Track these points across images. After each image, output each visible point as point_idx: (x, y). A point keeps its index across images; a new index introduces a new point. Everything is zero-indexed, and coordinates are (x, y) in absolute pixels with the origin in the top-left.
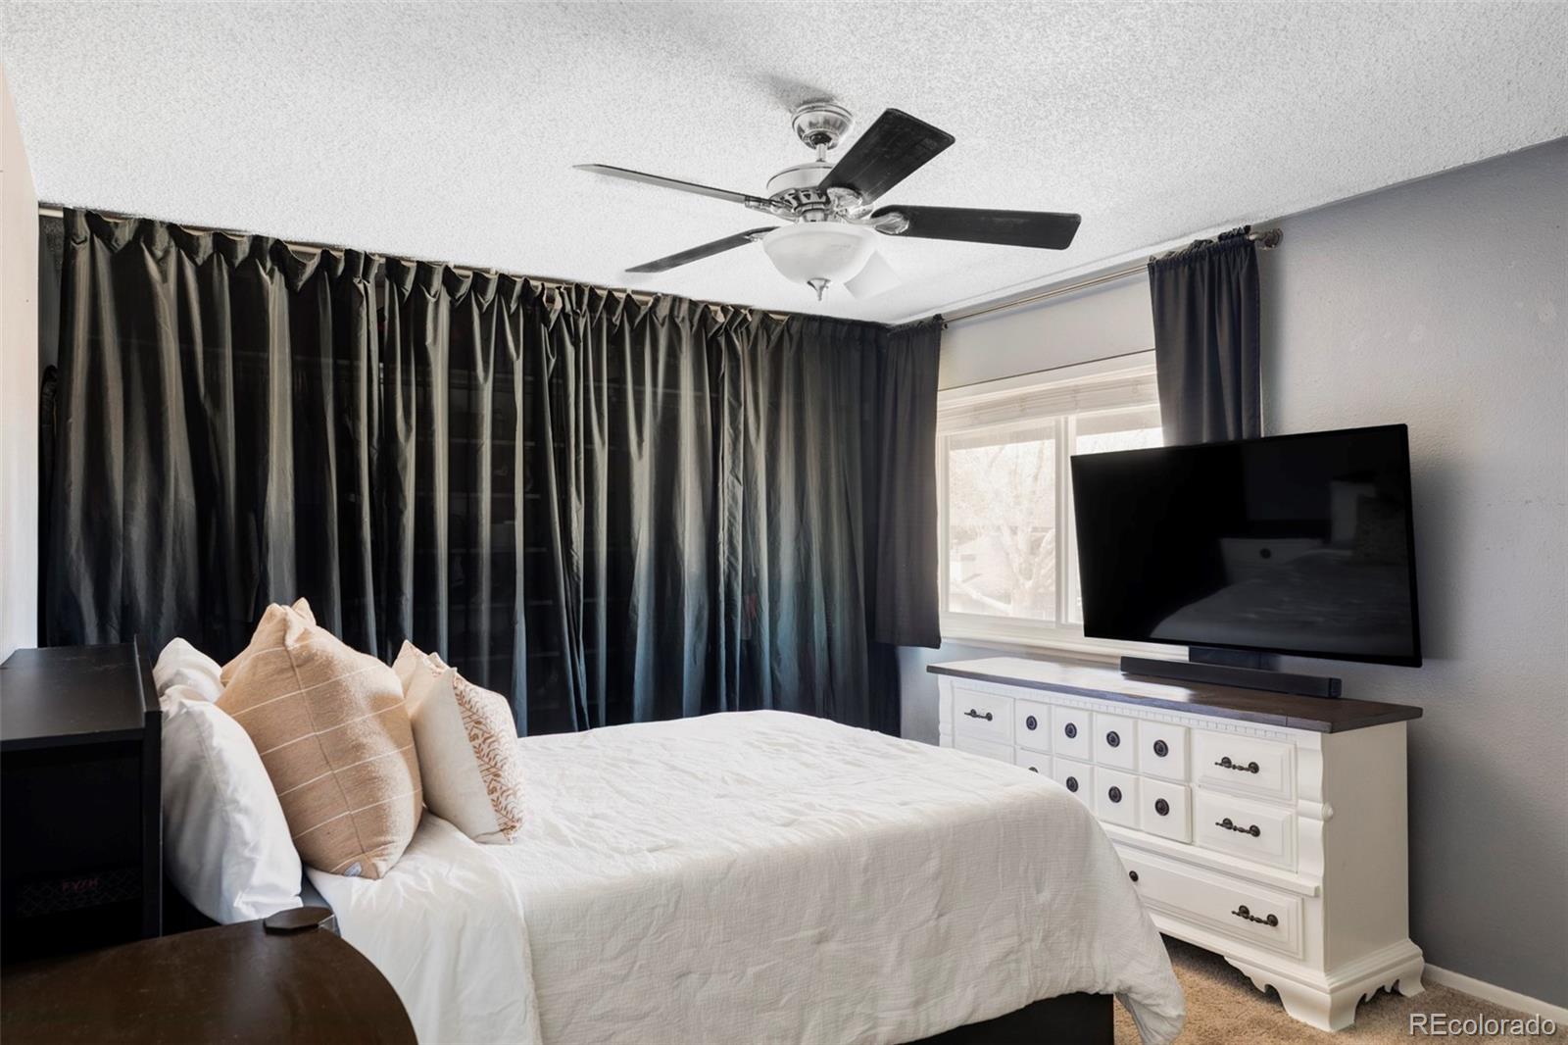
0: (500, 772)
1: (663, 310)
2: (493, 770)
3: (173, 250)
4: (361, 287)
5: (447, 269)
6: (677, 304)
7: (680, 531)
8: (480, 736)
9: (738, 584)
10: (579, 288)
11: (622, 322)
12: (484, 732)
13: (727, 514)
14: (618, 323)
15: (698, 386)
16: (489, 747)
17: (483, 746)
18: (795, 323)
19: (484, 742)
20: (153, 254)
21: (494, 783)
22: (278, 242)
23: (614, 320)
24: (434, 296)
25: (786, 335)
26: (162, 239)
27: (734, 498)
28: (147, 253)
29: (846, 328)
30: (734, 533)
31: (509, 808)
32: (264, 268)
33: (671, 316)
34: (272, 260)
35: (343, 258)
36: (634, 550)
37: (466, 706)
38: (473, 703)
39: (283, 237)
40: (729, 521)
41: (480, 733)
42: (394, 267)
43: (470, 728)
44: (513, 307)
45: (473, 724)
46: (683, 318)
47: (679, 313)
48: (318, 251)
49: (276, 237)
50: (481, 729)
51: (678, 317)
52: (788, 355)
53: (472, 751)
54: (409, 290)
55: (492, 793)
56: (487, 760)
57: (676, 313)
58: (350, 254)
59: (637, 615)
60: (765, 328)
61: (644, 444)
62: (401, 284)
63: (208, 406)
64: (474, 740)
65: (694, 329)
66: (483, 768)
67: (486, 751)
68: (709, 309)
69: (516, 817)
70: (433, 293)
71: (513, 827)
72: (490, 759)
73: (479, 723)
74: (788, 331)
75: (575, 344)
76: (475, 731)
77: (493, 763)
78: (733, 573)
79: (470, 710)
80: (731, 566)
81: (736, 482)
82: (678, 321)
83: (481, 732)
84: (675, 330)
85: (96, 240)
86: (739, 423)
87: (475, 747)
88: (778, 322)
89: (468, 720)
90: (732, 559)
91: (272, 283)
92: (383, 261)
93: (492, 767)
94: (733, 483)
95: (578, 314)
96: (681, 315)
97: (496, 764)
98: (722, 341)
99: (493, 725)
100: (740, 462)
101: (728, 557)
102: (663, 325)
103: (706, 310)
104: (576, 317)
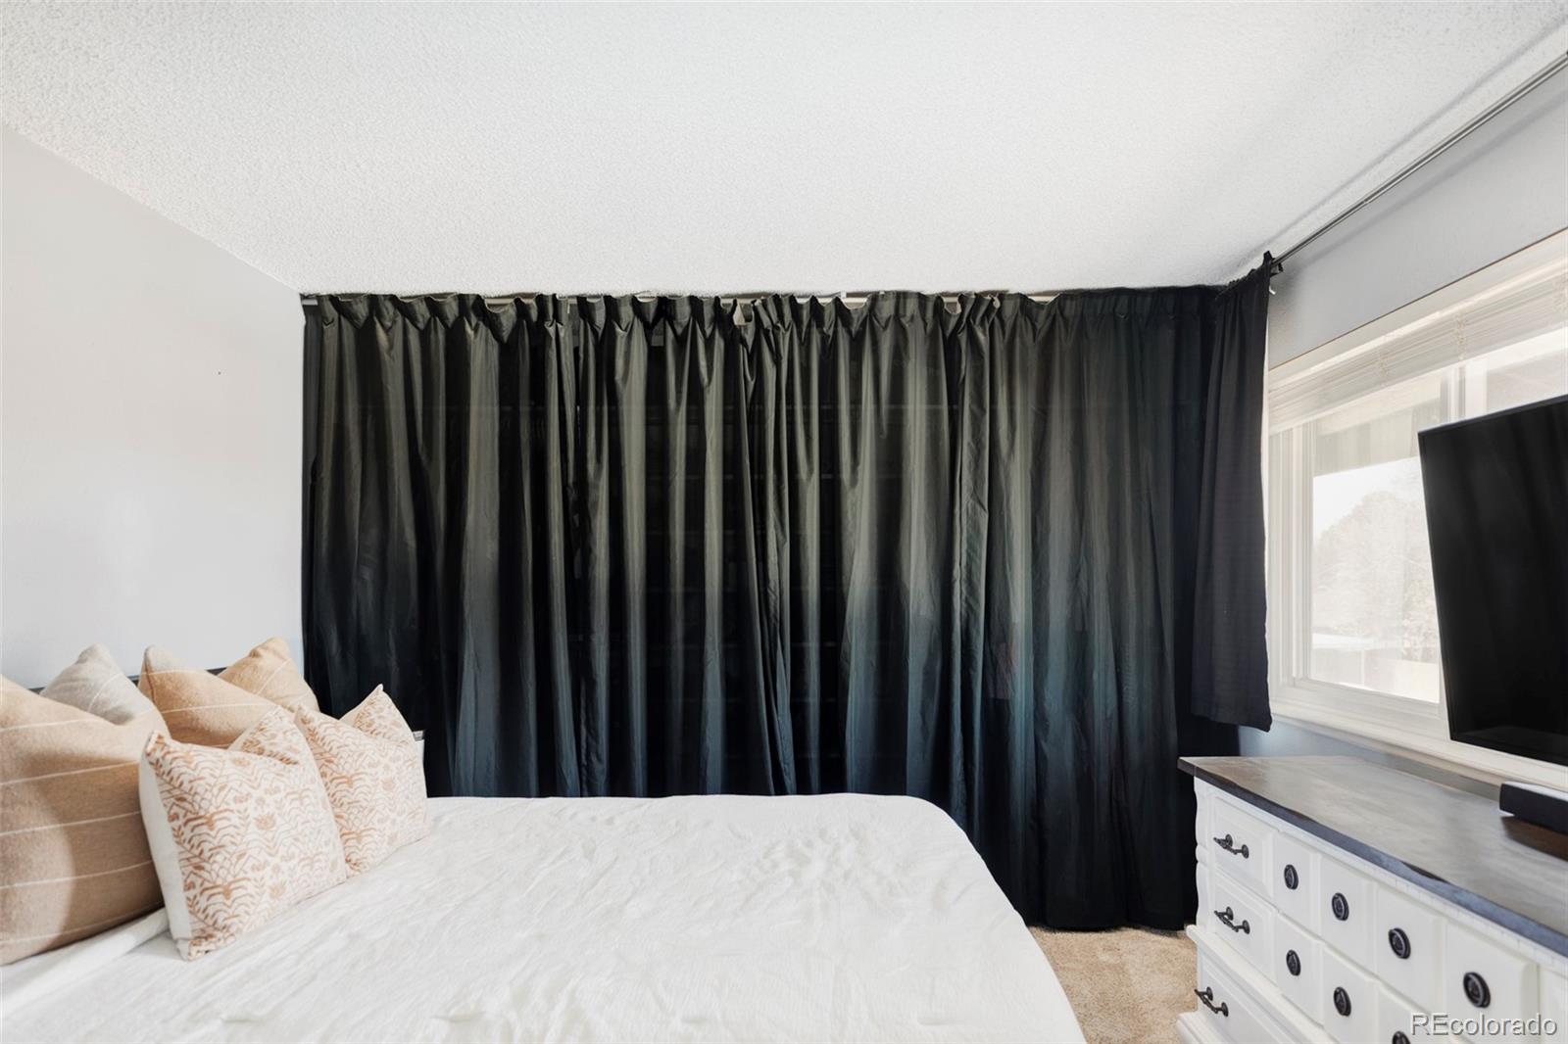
0: (204, 864)
1: (887, 309)
2: (196, 860)
3: (399, 319)
4: (551, 330)
5: (634, 300)
6: (902, 300)
7: (905, 568)
8: (181, 817)
9: (978, 632)
10: (777, 298)
11: (835, 332)
12: (187, 811)
13: (965, 547)
14: (831, 333)
15: (933, 398)
16: (192, 830)
17: (183, 829)
18: (1068, 302)
19: (185, 824)
20: (382, 325)
21: (192, 878)
22: (478, 297)
23: (825, 329)
24: (626, 330)
25: (1059, 319)
26: (389, 309)
27: (975, 526)
28: (378, 325)
29: (1149, 299)
30: (974, 568)
31: (210, 911)
32: (470, 324)
33: (897, 316)
34: (477, 315)
35: (534, 303)
36: (845, 589)
37: (165, 777)
38: (175, 774)
39: (481, 293)
40: (969, 555)
41: (181, 812)
42: (583, 304)
43: (169, 805)
44: (708, 331)
45: (173, 800)
46: (912, 317)
47: (905, 311)
48: (511, 301)
49: (476, 293)
50: (184, 808)
51: (905, 316)
52: (1063, 344)
53: (170, 833)
54: (602, 327)
55: (189, 889)
56: (188, 847)
57: (901, 312)
58: (540, 299)
59: (849, 664)
60: (1027, 315)
61: (860, 467)
62: (592, 322)
63: (424, 458)
64: (173, 820)
65: (929, 328)
66: (184, 856)
67: (188, 835)
68: (942, 300)
69: (220, 923)
70: (624, 326)
71: (211, 936)
72: (192, 847)
73: (182, 799)
74: (1062, 314)
75: (777, 362)
76: (176, 809)
77: (196, 852)
78: (972, 617)
79: (169, 783)
80: (970, 610)
81: (978, 507)
82: (903, 320)
83: (184, 811)
84: (901, 333)
85: (342, 318)
86: (983, 434)
87: (174, 829)
88: (1040, 305)
89: (167, 795)
90: (972, 602)
91: (476, 337)
92: (575, 301)
93: (195, 856)
94: (974, 508)
95: (778, 328)
96: (909, 314)
97: (201, 852)
98: (963, 337)
99: (204, 804)
100: (983, 483)
101: (966, 598)
102: (885, 328)
103: (939, 301)
104: (776, 331)
